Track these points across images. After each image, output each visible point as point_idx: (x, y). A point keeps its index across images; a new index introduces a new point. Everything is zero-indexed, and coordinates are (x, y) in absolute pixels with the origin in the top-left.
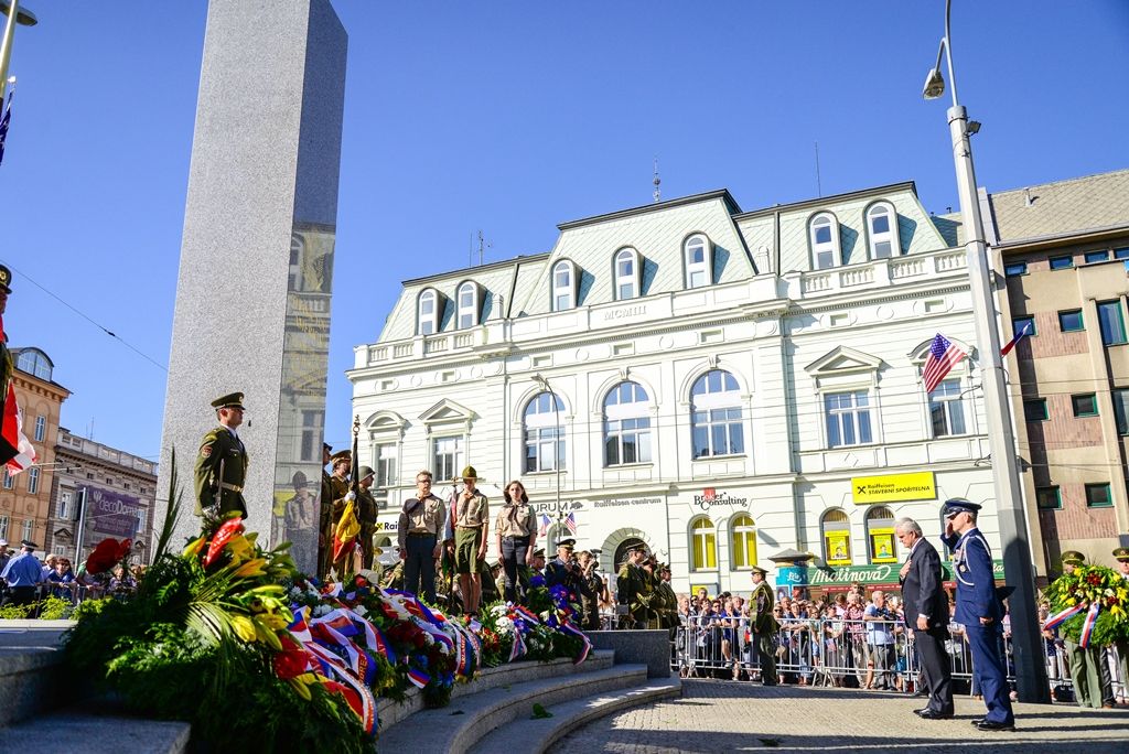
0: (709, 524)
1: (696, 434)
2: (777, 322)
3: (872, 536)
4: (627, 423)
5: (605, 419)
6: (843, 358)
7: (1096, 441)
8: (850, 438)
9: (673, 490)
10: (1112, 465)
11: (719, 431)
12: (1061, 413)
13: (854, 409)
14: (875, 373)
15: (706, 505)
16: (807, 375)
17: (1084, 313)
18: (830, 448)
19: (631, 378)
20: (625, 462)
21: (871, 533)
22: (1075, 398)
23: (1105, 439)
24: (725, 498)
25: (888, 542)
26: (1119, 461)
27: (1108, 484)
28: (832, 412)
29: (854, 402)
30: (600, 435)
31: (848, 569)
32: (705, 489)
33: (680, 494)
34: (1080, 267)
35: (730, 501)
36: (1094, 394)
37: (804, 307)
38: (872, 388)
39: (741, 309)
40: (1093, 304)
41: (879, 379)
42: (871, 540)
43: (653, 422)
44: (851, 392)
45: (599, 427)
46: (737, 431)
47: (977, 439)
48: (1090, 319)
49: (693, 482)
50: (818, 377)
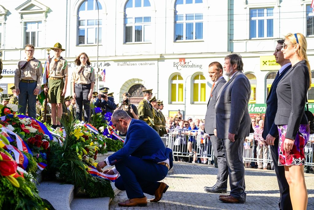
0: (181, 78)
1: (177, 27)
4: (138, 19)
5: (125, 16)
8: (261, 34)
9: (162, 58)
11: (189, 26)
13: (265, 18)
15: (180, 67)
18: (250, 39)
20: (135, 41)
24: (190, 64)
28: (253, 19)
29: (265, 15)
30: (122, 25)
31: (254, 105)
32: (180, 59)
33: (165, 60)
35: (193, 66)
38: (276, 6)
41: (281, 1)
42: (267, 90)
43: (153, 20)
44: (264, 8)
45: (122, 21)
46: (199, 26)
49: (174, 54)
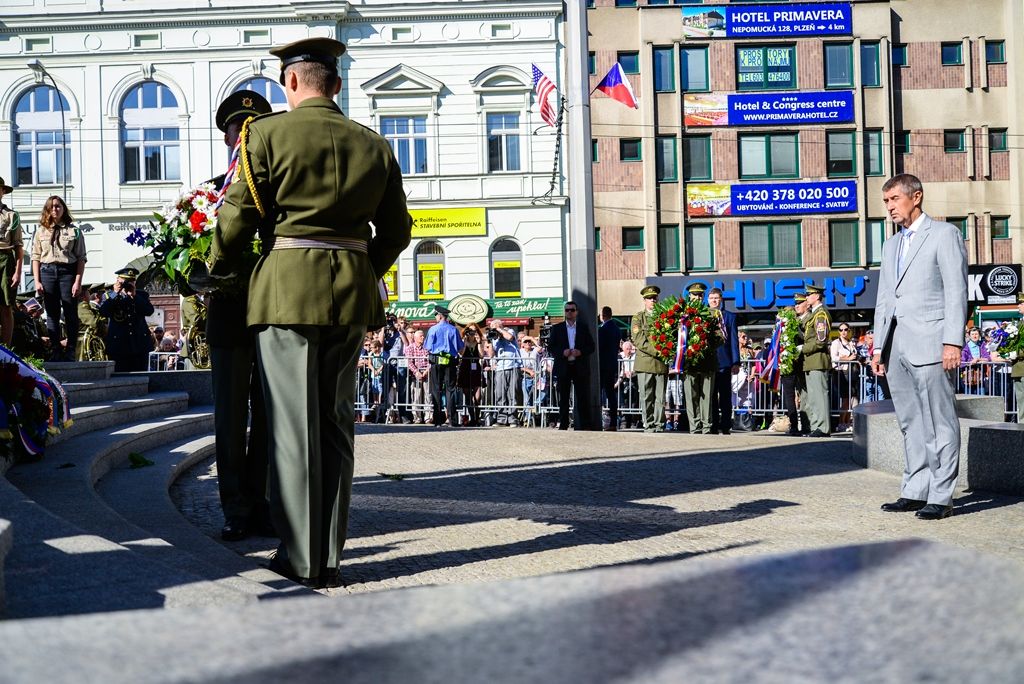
2: (334, 28)
3: (421, 272)
4: (151, 133)
5: (122, 124)
6: (403, 78)
7: (636, 187)
10: (648, 210)
12: (609, 156)
14: (435, 98)
16: (363, 93)
17: (640, 56)
19: (156, 78)
20: (147, 179)
21: (420, 268)
22: (623, 142)
23: (644, 184)
25: (436, 278)
26: (654, 207)
27: (642, 228)
29: (411, 129)
30: (116, 145)
31: (394, 306)
34: (643, 8)
36: (639, 140)
37: (364, 15)
38: (431, 115)
39: (292, 8)
40: (649, 48)
41: (439, 105)
42: (419, 276)
43: (183, 134)
44: (408, 117)
45: (115, 135)
47: (530, 176)
48: (645, 62)
50: (375, 97)
